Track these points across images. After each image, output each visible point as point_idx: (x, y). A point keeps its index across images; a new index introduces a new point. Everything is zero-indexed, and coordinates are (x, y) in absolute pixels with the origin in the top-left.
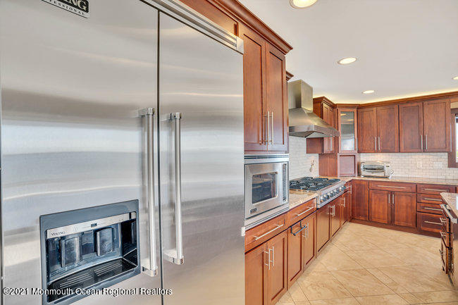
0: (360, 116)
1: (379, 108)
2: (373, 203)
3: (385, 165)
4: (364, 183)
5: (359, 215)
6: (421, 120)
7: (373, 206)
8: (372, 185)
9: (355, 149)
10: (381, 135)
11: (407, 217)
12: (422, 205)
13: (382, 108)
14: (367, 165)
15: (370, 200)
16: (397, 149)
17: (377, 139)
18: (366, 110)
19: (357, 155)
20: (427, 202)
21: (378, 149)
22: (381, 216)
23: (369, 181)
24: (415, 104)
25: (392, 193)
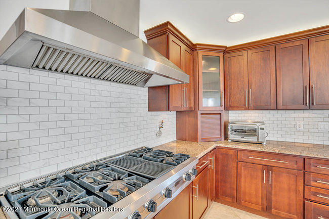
0: (227, 62)
1: (250, 52)
2: (243, 179)
3: (258, 126)
4: (231, 152)
5: (225, 194)
6: (305, 65)
7: (242, 184)
8: (241, 156)
9: (221, 106)
10: (253, 86)
11: (289, 204)
12: (313, 190)
13: (254, 51)
14: (235, 127)
15: (238, 176)
16: (273, 105)
17: (249, 92)
18: (234, 54)
19: (224, 113)
20: (321, 185)
21: (249, 104)
22: (254, 200)
23: (237, 150)
24: (298, 43)
25: (268, 168)
